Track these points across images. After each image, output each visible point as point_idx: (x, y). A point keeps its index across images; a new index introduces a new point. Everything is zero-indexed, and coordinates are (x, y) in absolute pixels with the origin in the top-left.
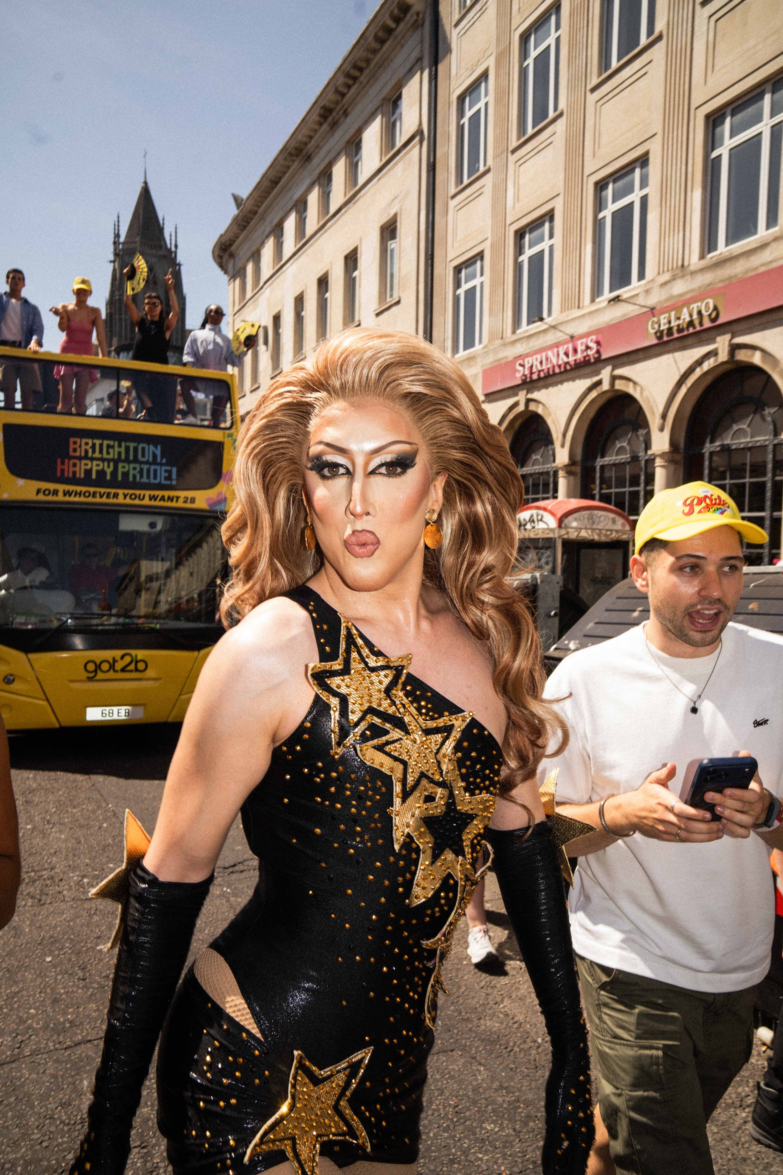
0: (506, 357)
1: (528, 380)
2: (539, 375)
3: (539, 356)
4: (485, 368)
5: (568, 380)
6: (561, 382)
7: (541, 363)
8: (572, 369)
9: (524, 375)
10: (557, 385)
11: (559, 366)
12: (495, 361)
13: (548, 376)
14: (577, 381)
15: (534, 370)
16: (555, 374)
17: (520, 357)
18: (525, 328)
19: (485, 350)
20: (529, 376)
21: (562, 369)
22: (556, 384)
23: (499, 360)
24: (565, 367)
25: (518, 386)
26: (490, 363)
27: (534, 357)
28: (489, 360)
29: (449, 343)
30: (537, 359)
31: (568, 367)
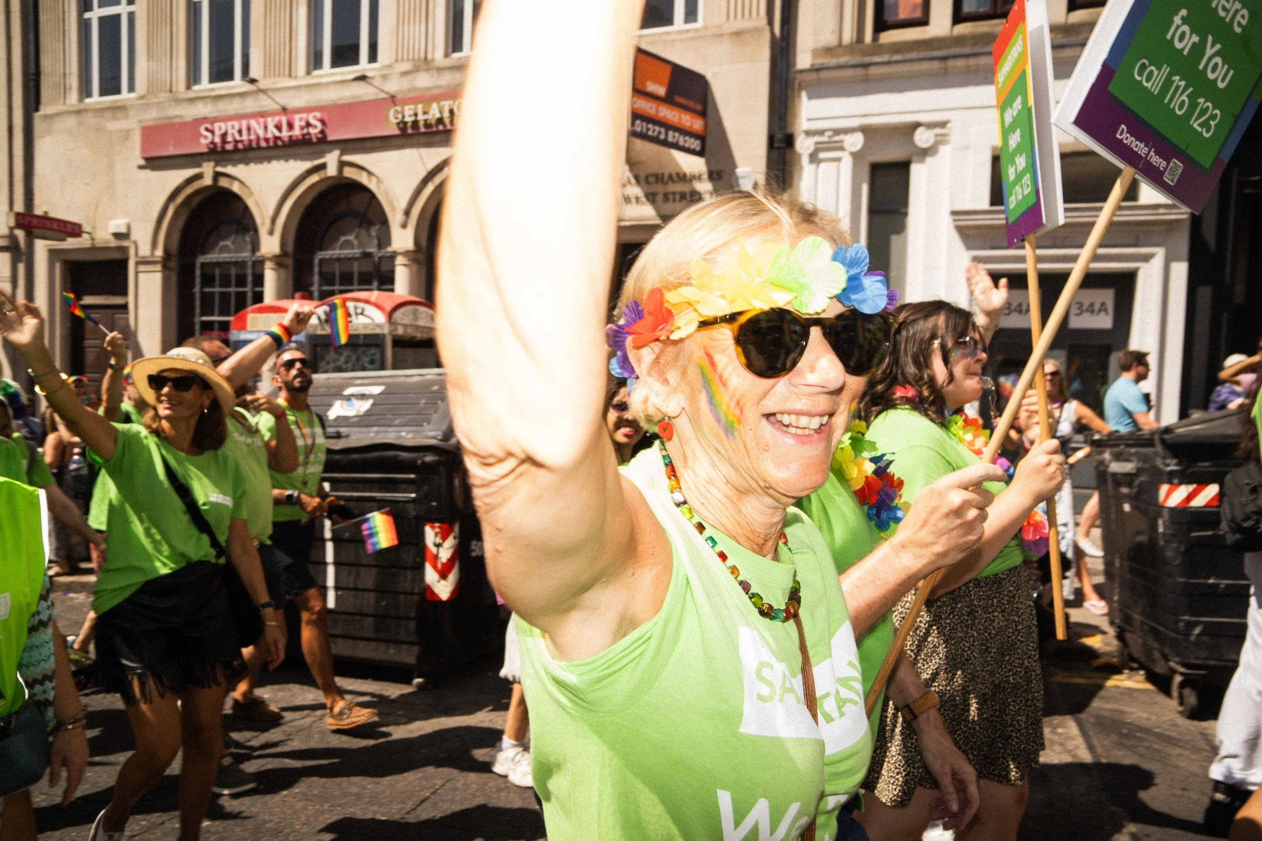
0: (181, 117)
1: (219, 149)
2: (236, 146)
3: (236, 124)
4: (145, 124)
5: (277, 158)
6: (269, 159)
7: (240, 132)
8: (285, 146)
9: (213, 143)
10: (261, 163)
11: (267, 140)
12: (160, 119)
13: (249, 148)
14: (292, 162)
15: (229, 138)
16: (259, 148)
17: (205, 119)
18: (205, 85)
19: (142, 102)
20: (219, 145)
21: (271, 144)
22: (260, 160)
23: (170, 118)
24: (275, 142)
25: (201, 154)
26: (155, 119)
27: (230, 124)
28: (152, 116)
29: (74, 81)
30: (233, 127)
31: (280, 143)
